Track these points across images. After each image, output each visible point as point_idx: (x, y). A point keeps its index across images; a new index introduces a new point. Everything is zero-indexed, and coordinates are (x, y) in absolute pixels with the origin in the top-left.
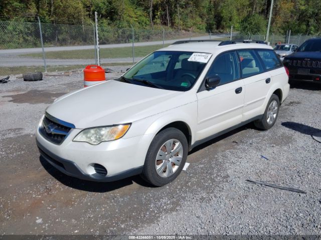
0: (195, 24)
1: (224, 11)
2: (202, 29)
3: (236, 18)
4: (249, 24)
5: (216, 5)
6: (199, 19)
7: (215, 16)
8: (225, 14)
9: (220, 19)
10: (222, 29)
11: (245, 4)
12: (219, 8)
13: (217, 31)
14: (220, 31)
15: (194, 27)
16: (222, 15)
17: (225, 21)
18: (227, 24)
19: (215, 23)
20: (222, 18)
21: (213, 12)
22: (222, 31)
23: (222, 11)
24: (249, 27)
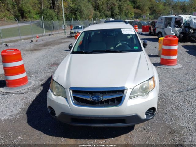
0: (5, 16)
1: (24, 7)
2: (12, 19)
3: (32, 11)
4: (45, 15)
5: (17, 3)
6: (7, 12)
7: (19, 11)
8: (25, 8)
9: (22, 12)
10: (26, 18)
11: (36, 2)
12: (20, 5)
13: (23, 20)
14: (24, 20)
15: (5, 18)
16: (23, 9)
17: (26, 13)
18: (28, 15)
19: (20, 15)
20: (24, 11)
21: (16, 8)
22: (26, 20)
23: (22, 7)
24: (45, 17)
